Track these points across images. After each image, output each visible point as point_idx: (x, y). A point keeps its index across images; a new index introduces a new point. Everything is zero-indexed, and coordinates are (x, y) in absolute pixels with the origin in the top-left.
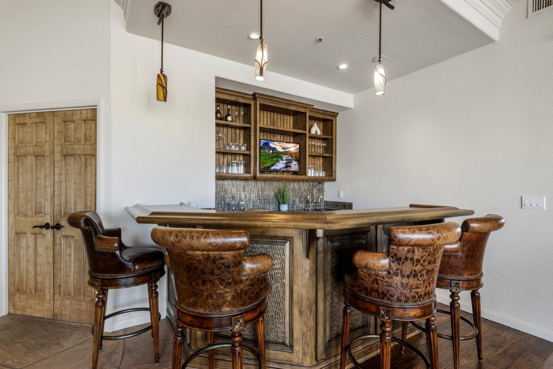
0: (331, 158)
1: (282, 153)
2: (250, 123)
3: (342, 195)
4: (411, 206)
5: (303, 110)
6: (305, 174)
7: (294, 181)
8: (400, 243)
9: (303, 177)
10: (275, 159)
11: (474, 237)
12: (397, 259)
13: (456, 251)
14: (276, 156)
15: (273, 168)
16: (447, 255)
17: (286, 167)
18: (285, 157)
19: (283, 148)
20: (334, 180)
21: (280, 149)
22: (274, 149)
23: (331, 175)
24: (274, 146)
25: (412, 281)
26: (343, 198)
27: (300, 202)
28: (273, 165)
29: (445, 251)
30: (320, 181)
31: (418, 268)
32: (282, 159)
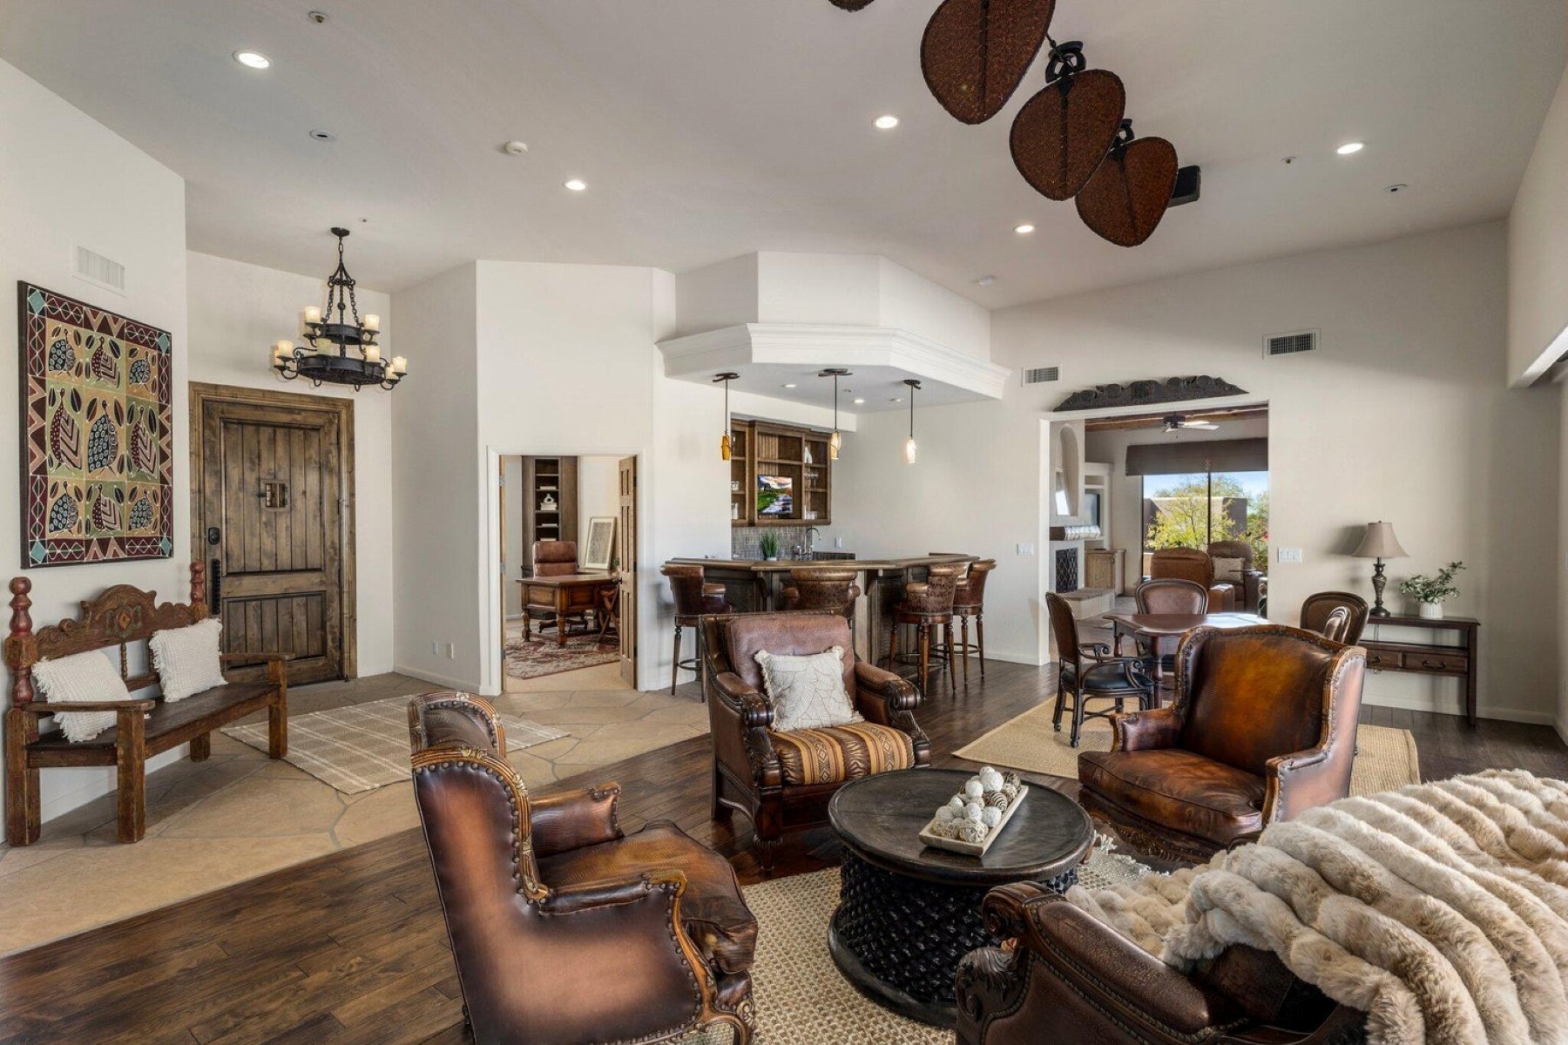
0: (825, 494)
1: (777, 491)
2: (744, 456)
3: (840, 543)
4: (930, 554)
5: (798, 435)
6: (800, 517)
7: (780, 526)
8: (935, 575)
9: (798, 521)
10: (768, 499)
11: (976, 574)
12: (932, 585)
13: (965, 586)
14: (769, 496)
15: (765, 511)
16: (959, 589)
17: (784, 510)
18: (781, 497)
19: (779, 484)
20: (829, 523)
21: (775, 486)
22: (767, 485)
23: (824, 518)
24: (766, 481)
25: (940, 599)
26: (842, 547)
27: (786, 554)
28: (765, 507)
29: (958, 586)
30: (809, 525)
31: (944, 590)
32: (778, 500)
